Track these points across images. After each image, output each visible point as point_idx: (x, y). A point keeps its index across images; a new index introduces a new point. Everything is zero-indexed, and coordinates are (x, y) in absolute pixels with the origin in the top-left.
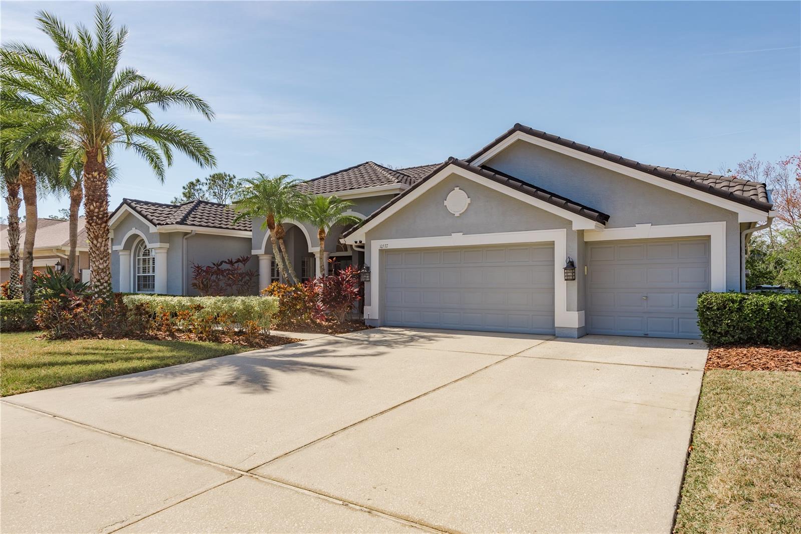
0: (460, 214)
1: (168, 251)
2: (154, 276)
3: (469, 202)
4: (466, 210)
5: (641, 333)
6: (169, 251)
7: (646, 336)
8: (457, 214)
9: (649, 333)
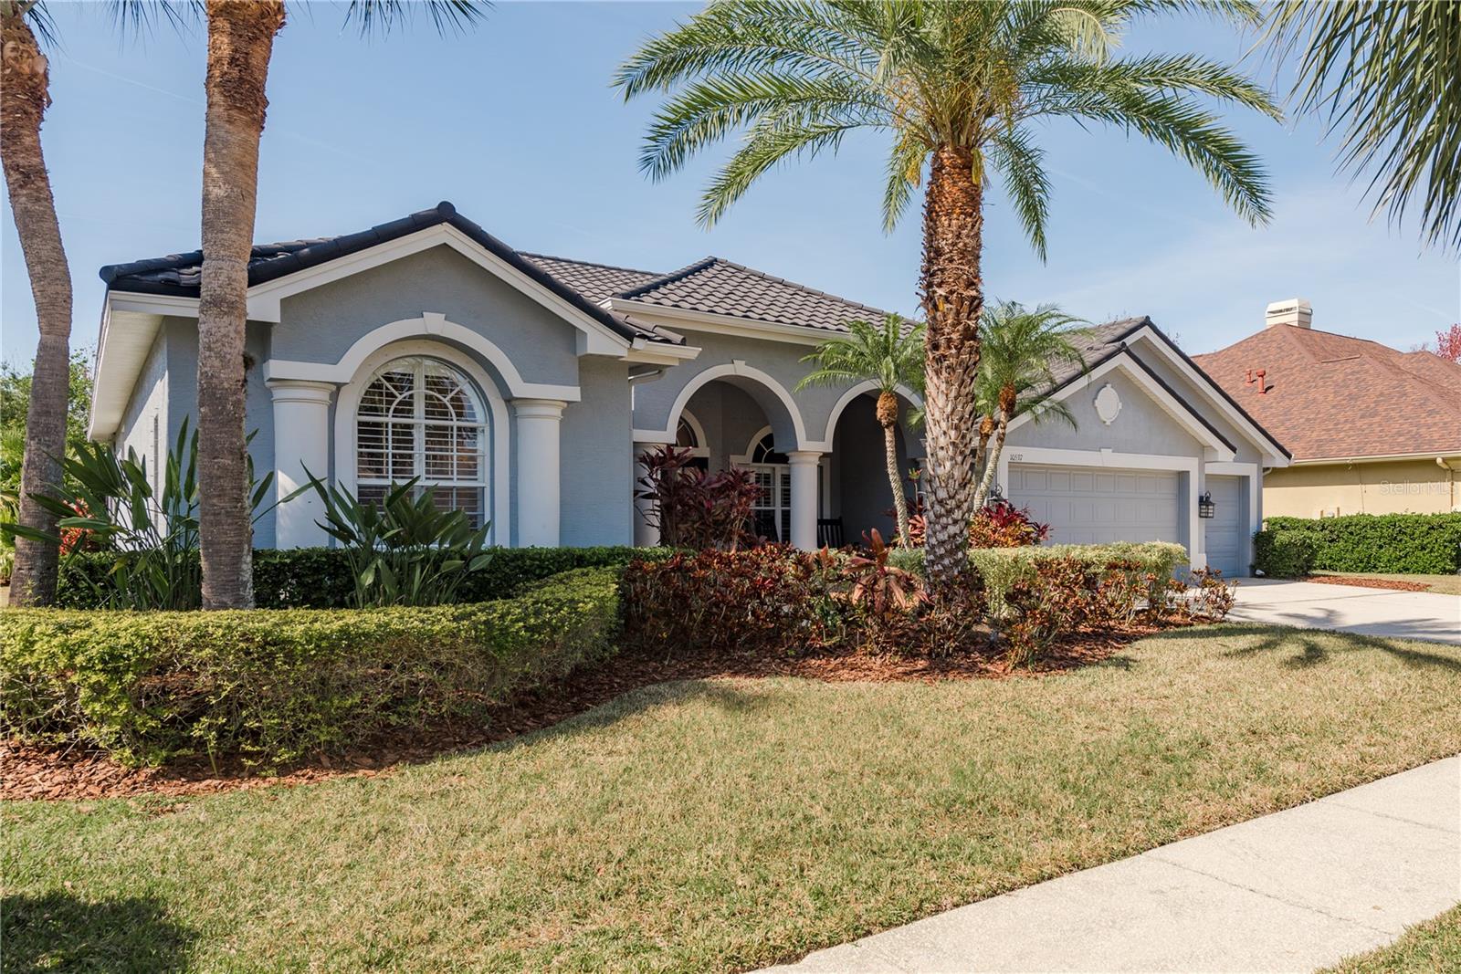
0: (1111, 423)
3: (1121, 408)
4: (1117, 418)
8: (1108, 422)
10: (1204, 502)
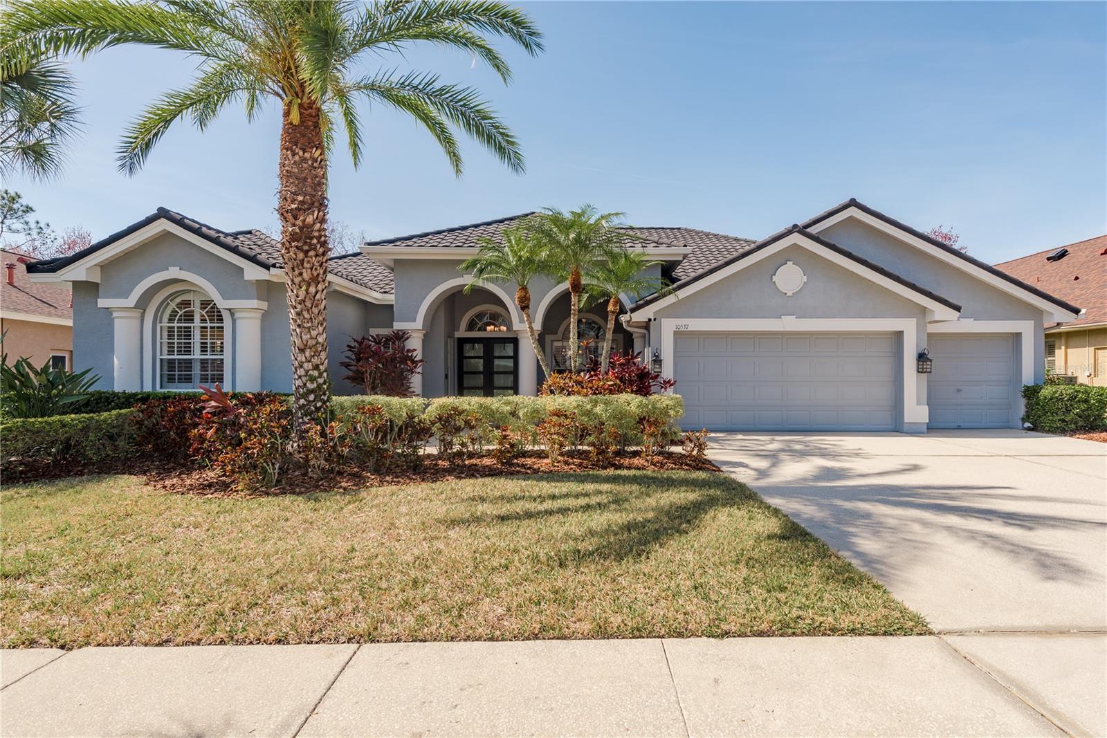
0: (793, 294)
1: (263, 315)
2: (222, 360)
3: (806, 280)
4: (801, 289)
5: (955, 425)
6: (265, 317)
7: (959, 428)
8: (789, 294)
9: (961, 424)
10: (922, 357)
